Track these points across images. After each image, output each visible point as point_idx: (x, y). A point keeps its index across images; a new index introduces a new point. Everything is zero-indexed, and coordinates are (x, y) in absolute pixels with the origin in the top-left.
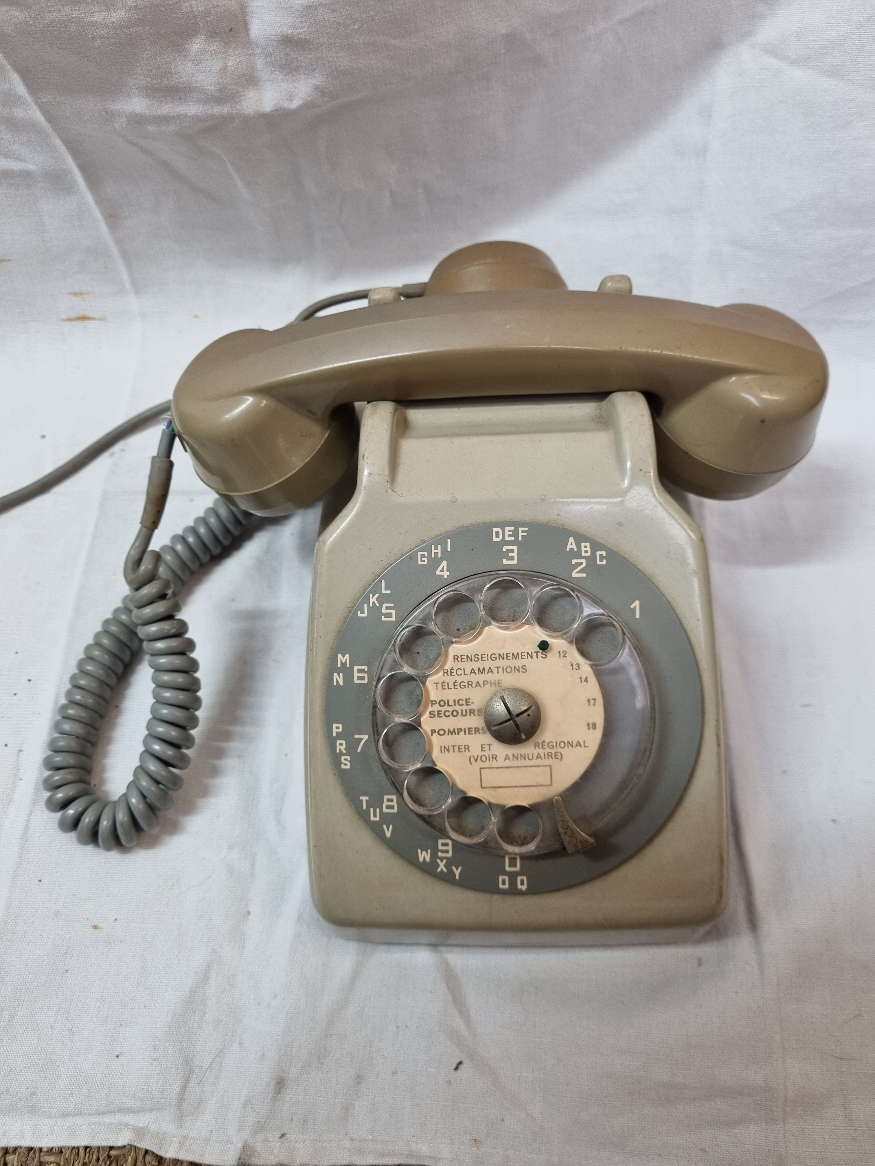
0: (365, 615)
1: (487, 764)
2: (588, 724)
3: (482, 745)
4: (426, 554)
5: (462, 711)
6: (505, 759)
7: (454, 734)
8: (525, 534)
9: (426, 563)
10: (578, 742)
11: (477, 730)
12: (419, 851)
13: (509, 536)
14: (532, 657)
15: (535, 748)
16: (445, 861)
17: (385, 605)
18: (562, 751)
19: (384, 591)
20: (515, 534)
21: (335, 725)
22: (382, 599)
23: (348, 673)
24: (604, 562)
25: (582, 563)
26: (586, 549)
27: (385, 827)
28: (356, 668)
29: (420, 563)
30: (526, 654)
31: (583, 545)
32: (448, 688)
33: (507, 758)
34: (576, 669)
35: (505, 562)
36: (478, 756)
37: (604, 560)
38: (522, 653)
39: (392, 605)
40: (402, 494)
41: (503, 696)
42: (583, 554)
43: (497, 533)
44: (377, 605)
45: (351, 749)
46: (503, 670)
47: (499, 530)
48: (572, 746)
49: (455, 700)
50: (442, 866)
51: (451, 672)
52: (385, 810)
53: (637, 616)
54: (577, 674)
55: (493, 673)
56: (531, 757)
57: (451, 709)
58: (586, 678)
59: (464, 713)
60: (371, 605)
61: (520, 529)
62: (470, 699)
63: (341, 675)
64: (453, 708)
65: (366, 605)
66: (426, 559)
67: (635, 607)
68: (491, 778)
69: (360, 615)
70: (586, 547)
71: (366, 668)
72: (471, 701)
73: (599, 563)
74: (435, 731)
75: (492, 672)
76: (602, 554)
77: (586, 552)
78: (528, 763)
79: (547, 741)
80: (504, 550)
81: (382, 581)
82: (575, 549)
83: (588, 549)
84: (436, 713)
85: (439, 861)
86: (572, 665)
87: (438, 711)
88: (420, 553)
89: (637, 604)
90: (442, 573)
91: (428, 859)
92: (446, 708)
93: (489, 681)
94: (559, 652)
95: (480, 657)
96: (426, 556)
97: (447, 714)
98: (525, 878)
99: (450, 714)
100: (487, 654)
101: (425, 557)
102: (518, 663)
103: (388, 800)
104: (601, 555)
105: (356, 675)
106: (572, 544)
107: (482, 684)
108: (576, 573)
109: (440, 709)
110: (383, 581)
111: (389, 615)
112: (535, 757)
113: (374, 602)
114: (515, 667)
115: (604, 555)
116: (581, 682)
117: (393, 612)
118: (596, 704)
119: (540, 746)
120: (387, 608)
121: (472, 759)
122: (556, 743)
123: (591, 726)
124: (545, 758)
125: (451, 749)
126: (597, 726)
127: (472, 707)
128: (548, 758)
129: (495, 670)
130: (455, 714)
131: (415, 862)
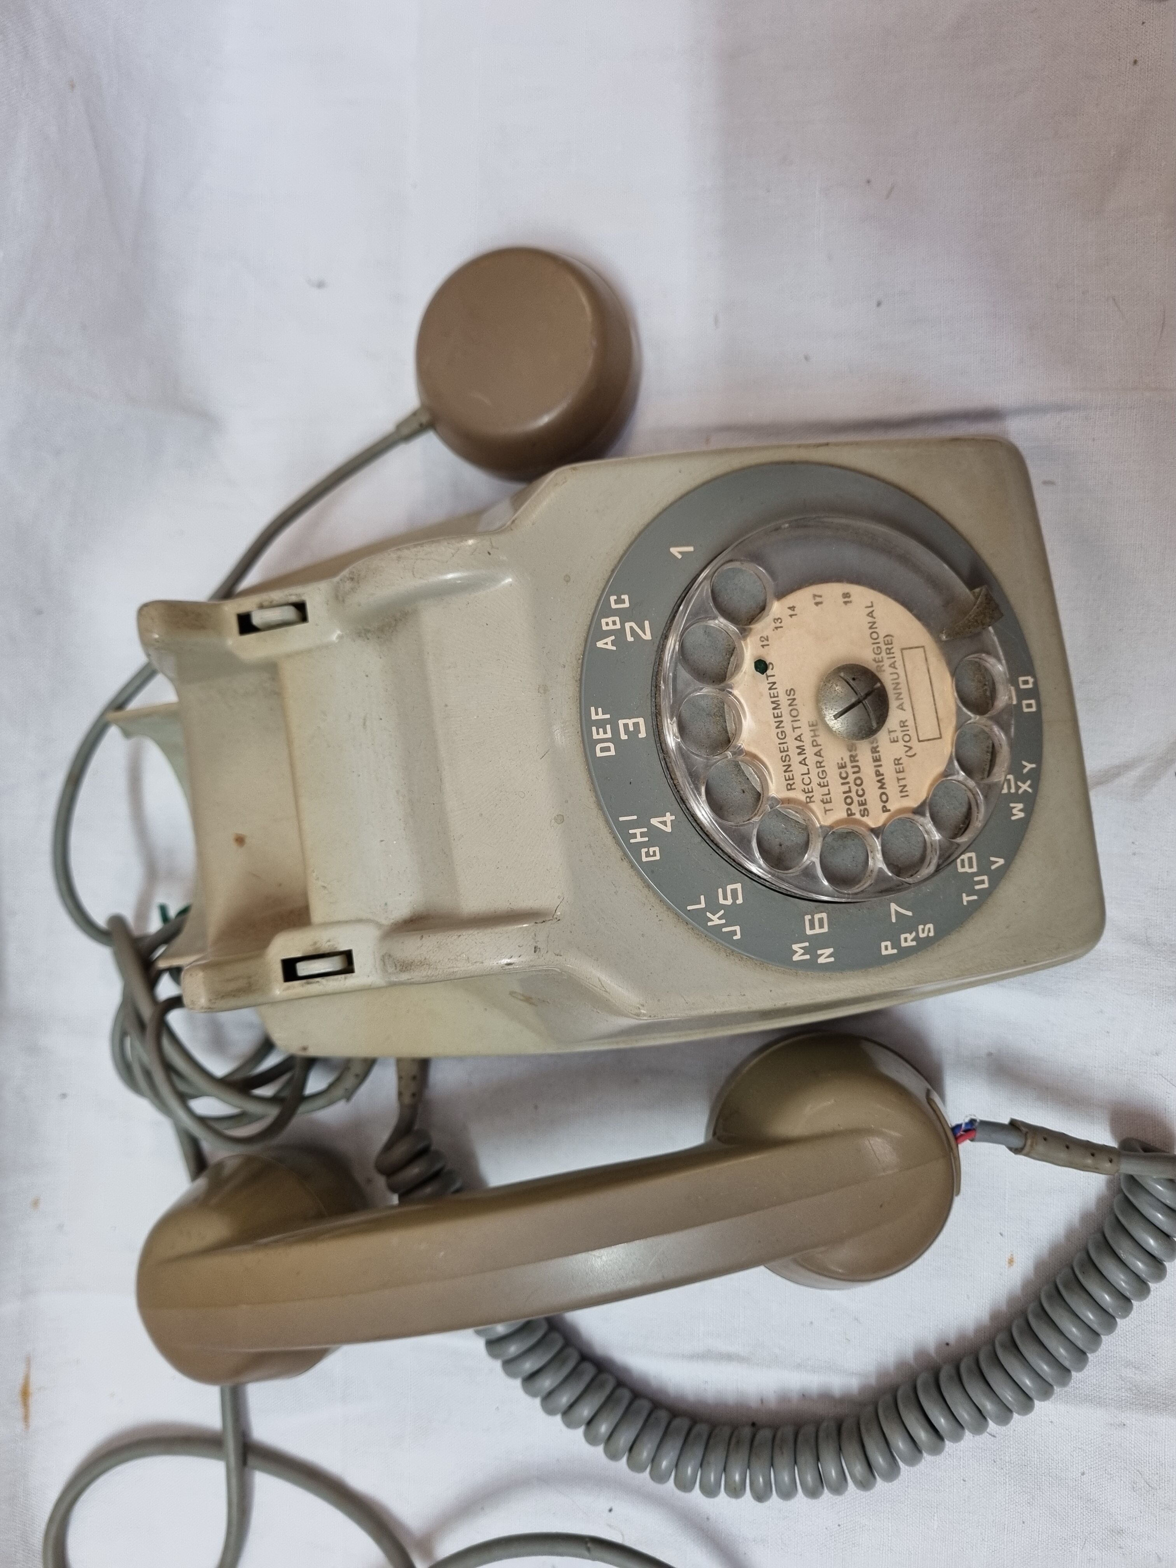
0: (737, 928)
1: (912, 732)
2: (846, 603)
3: (891, 742)
4: (644, 851)
5: (854, 773)
6: (902, 709)
7: (883, 781)
8: (600, 710)
9: (657, 849)
10: (868, 615)
11: (874, 750)
12: (1013, 818)
13: (605, 732)
14: (774, 683)
15: (884, 671)
16: (1020, 784)
17: (722, 901)
18: (882, 635)
19: (703, 905)
20: (601, 724)
21: (884, 952)
22: (713, 906)
23: (817, 943)
24: (625, 597)
25: (631, 628)
26: (611, 623)
27: (993, 867)
28: (809, 932)
29: (658, 857)
30: (772, 691)
31: (605, 628)
32: (829, 794)
33: (901, 707)
34: (781, 622)
35: (643, 735)
36: (905, 746)
37: (623, 597)
38: (771, 697)
39: (720, 890)
40: (559, 897)
41: (834, 716)
42: (618, 626)
43: (603, 750)
44: (722, 912)
45: (908, 925)
46: (796, 721)
47: (598, 747)
48: (874, 623)
49: (843, 784)
50: (1025, 787)
51: (809, 792)
52: (975, 869)
53: (691, 549)
54: (787, 621)
55: (802, 734)
56: (895, 676)
57: (854, 788)
58: (789, 608)
59: (856, 769)
60: (723, 921)
61: (594, 717)
62: (838, 763)
63: (819, 952)
64: (852, 784)
65: (724, 930)
66: (652, 850)
67: (680, 553)
68: (928, 729)
69: (738, 937)
70: (607, 624)
71: (808, 917)
72: (840, 762)
73: (627, 605)
74: (884, 806)
75: (800, 736)
76: (615, 600)
77: (614, 623)
78: (902, 679)
79: (873, 656)
80: (626, 737)
81: (689, 910)
82: (613, 638)
83: (610, 620)
84: (862, 808)
85: (1020, 791)
86: (777, 628)
87: (860, 805)
88: (644, 859)
89: (675, 551)
90: (669, 824)
91: (1020, 806)
92: (853, 794)
93: (812, 739)
94: (763, 646)
95: (784, 754)
96: (646, 850)
97: (860, 792)
98: (1021, 679)
99: (860, 788)
100: (779, 744)
101: (648, 850)
102: (784, 700)
103: (963, 866)
104: (616, 602)
105: (818, 931)
106: (606, 644)
107: (817, 749)
108: (645, 634)
109: (856, 803)
110: (689, 908)
111: (734, 892)
112: (894, 671)
113: (719, 918)
114: (790, 705)
115: (615, 597)
116: (796, 615)
117: (729, 888)
118: (819, 594)
119: (881, 664)
120: (725, 898)
121: (909, 754)
122: (874, 644)
123: (846, 600)
124: (894, 657)
125: (902, 783)
126: (846, 591)
127: (847, 759)
128: (893, 653)
129: (798, 732)
130: (859, 781)
131: (1025, 823)
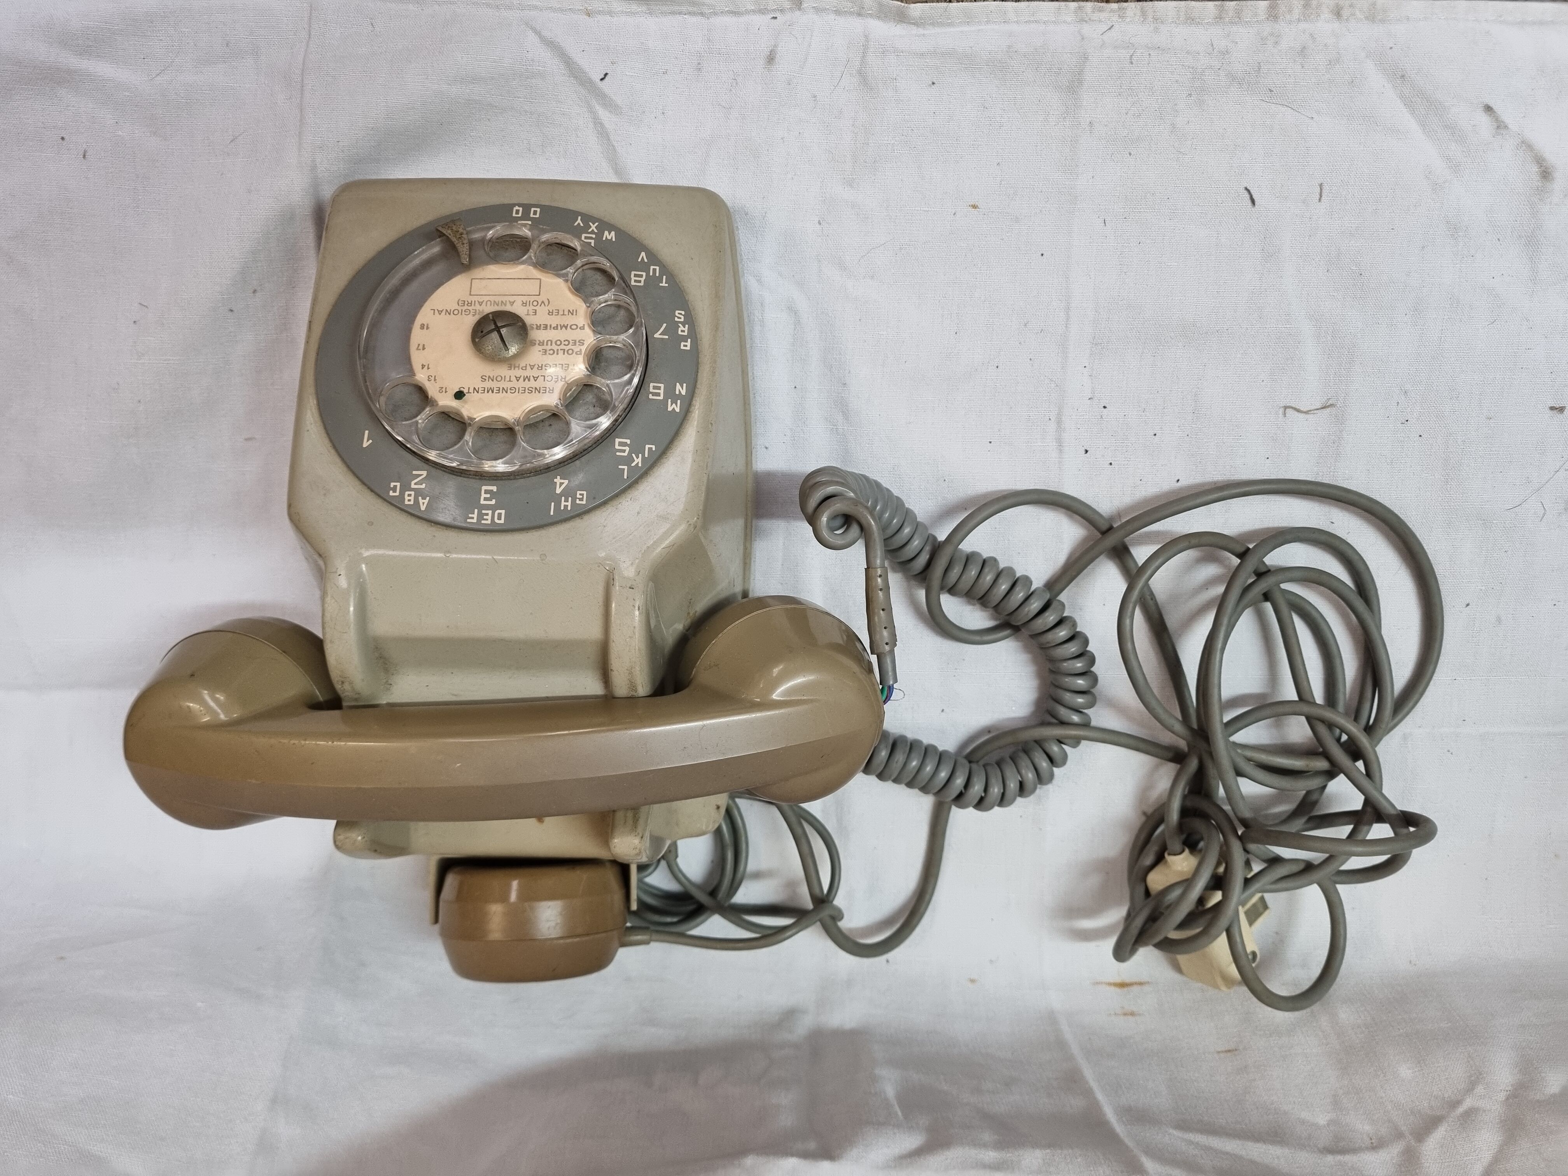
0: (647, 446)
1: (532, 299)
2: (428, 328)
3: (536, 314)
4: (578, 502)
5: (551, 345)
6: (513, 303)
7: (562, 325)
8: (470, 515)
9: (579, 492)
10: (440, 314)
11: (538, 327)
12: (614, 240)
13: (487, 514)
14: (474, 388)
15: (483, 310)
16: (590, 230)
17: (626, 454)
18: (457, 307)
19: (626, 467)
20: (481, 516)
21: (688, 348)
22: (628, 460)
23: (670, 394)
24: (392, 485)
25: (415, 484)
26: (409, 498)
27: (646, 260)
28: (661, 398)
29: (585, 493)
30: (480, 391)
31: (412, 503)
32: (562, 365)
33: (512, 303)
34: (432, 377)
35: (494, 489)
36: (540, 306)
37: (392, 486)
38: (484, 393)
39: (618, 454)
40: (599, 567)
41: (506, 351)
42: (413, 493)
43: (499, 518)
44: (633, 455)
45: (673, 327)
46: (505, 378)
47: (497, 521)
48: (447, 310)
49: (557, 354)
50: (593, 227)
51: (557, 378)
52: (644, 274)
53: (367, 432)
54: (431, 372)
55: (515, 376)
56: (489, 303)
57: (562, 347)
58: (423, 368)
59: (549, 343)
60: (640, 455)
61: (475, 521)
62: (542, 355)
63: (677, 393)
64: (559, 348)
65: (646, 456)
66: (578, 496)
67: (368, 441)
68: (531, 287)
69: (654, 447)
70: (409, 500)
71: (651, 396)
72: (541, 353)
73: (398, 484)
74: (580, 328)
75: (516, 377)
76: (393, 492)
77: (409, 495)
78: (492, 298)
79: (470, 316)
80: (494, 500)
81: (627, 477)
82: (420, 498)
83: (407, 498)
84: (578, 343)
85: (596, 231)
86: (435, 380)
87: (575, 345)
88: (584, 502)
89: (366, 444)
90: (562, 481)
91: (606, 233)
92: (567, 348)
93: (520, 369)
94: (446, 392)
95: (527, 391)
96: (578, 500)
97: (567, 343)
98: (514, 215)
99: (563, 343)
100: (519, 393)
101: (578, 498)
102: (488, 384)
103: (640, 282)
104: (395, 491)
105: (662, 392)
106: (423, 503)
107: (528, 367)
108: (422, 475)
109: (573, 347)
110: (625, 477)
111: (621, 444)
112: (485, 302)
113: (637, 458)
114: (493, 380)
115: (391, 492)
116: (428, 365)
117: (617, 447)
118: (417, 345)
119: (478, 311)
120: (624, 451)
121: (546, 303)
122: (461, 314)
123: (425, 327)
124: (475, 301)
125: (566, 313)
126: (419, 326)
127: (541, 348)
128: (472, 301)
129: (513, 378)
130: (559, 343)
131: (619, 232)
